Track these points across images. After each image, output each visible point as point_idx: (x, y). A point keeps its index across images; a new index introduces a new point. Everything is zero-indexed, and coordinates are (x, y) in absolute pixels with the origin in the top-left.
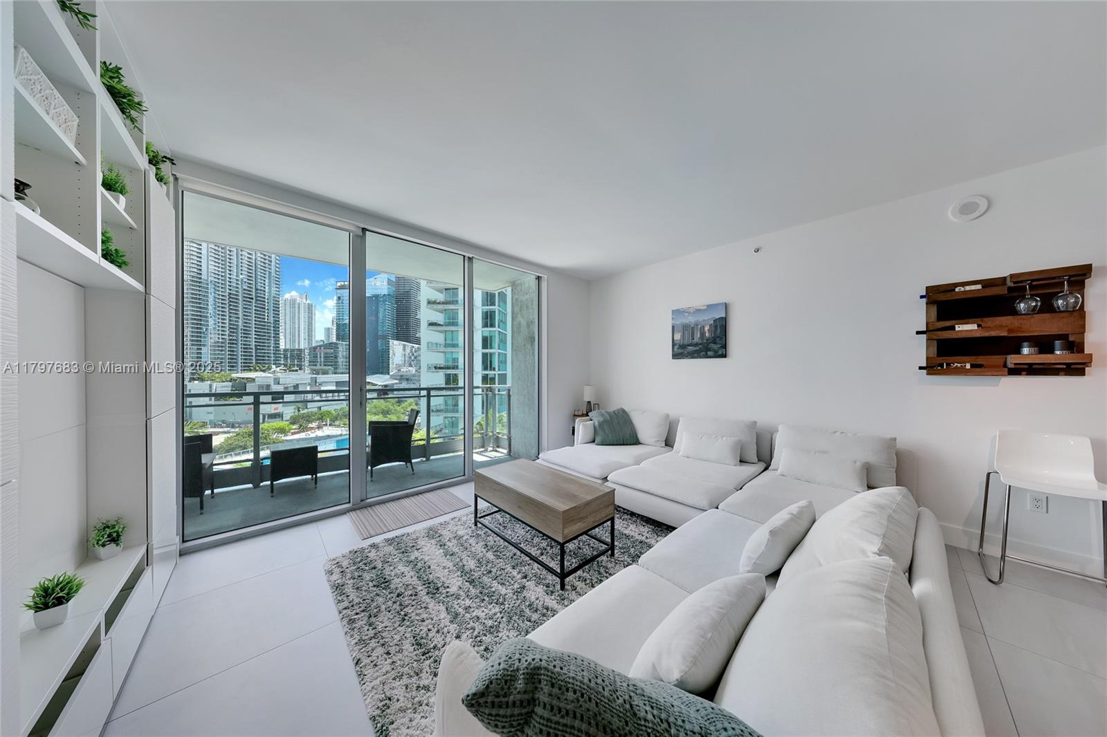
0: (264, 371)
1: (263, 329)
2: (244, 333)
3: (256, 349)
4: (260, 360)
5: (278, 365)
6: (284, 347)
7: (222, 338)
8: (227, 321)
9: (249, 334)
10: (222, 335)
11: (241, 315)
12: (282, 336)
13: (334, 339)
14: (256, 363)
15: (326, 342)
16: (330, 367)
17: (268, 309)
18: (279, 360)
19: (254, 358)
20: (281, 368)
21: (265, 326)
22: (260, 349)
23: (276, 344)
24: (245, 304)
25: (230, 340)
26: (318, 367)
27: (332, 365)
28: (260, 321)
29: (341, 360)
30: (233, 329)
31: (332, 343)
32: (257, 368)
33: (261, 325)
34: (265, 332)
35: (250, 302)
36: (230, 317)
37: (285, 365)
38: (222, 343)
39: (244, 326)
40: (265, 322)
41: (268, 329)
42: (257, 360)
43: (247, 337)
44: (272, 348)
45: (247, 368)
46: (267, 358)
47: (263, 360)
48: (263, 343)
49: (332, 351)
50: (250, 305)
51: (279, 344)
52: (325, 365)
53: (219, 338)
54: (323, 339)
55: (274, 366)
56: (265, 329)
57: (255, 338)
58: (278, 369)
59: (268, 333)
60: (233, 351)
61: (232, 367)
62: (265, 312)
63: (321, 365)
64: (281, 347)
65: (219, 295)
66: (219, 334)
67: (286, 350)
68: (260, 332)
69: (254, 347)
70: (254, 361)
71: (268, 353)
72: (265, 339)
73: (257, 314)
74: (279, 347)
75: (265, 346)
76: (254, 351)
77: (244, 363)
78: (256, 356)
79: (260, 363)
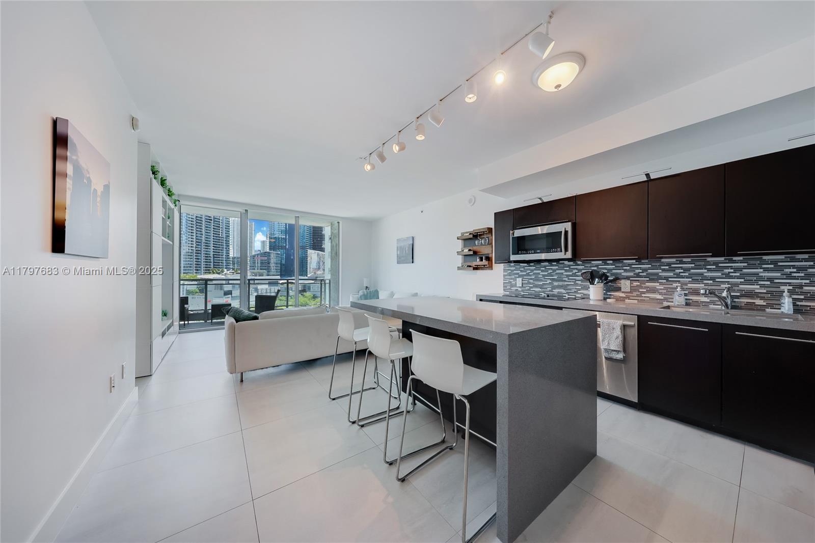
0: (219, 273)
1: (218, 242)
2: (206, 246)
3: (214, 257)
4: (216, 265)
5: (228, 269)
6: (232, 256)
7: (191, 250)
8: (194, 237)
9: (209, 246)
10: (191, 247)
11: (203, 232)
12: (231, 247)
13: (268, 250)
14: (214, 267)
15: (262, 252)
16: (265, 271)
17: (222, 228)
18: (229, 265)
19: (212, 264)
20: (230, 271)
21: (219, 240)
22: (216, 257)
23: (227, 253)
24: (207, 224)
25: (197, 250)
26: (256, 271)
27: (266, 269)
28: (216, 237)
29: (272, 265)
30: (199, 242)
31: (266, 252)
32: (215, 271)
33: (217, 239)
34: (219, 245)
35: (210, 222)
36: (197, 233)
37: (233, 269)
38: (191, 253)
39: (206, 240)
40: (220, 237)
41: (222, 243)
42: (214, 265)
43: (207, 249)
44: (224, 256)
45: (208, 271)
46: (221, 264)
47: (218, 265)
48: (218, 252)
49: (266, 258)
50: (210, 225)
51: (229, 253)
52: (261, 269)
53: (189, 249)
54: (260, 249)
55: (225, 270)
56: (219, 242)
57: (213, 249)
58: (228, 272)
59: (222, 245)
60: (198, 259)
61: (197, 270)
62: (220, 230)
63: (258, 269)
64: (230, 256)
65: (189, 218)
66: (189, 246)
67: (234, 258)
68: (216, 244)
69: (212, 256)
70: (212, 266)
71: (222, 260)
72: (219, 250)
73: (215, 231)
74: (229, 256)
75: (219, 255)
76: (212, 259)
77: (206, 267)
78: (214, 262)
79: (216, 267)
